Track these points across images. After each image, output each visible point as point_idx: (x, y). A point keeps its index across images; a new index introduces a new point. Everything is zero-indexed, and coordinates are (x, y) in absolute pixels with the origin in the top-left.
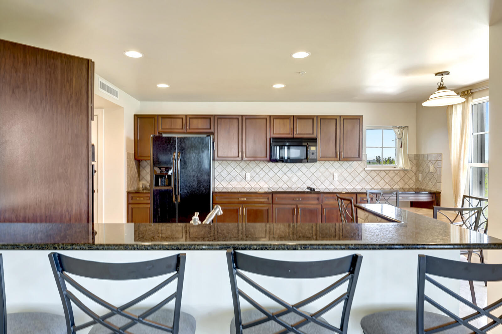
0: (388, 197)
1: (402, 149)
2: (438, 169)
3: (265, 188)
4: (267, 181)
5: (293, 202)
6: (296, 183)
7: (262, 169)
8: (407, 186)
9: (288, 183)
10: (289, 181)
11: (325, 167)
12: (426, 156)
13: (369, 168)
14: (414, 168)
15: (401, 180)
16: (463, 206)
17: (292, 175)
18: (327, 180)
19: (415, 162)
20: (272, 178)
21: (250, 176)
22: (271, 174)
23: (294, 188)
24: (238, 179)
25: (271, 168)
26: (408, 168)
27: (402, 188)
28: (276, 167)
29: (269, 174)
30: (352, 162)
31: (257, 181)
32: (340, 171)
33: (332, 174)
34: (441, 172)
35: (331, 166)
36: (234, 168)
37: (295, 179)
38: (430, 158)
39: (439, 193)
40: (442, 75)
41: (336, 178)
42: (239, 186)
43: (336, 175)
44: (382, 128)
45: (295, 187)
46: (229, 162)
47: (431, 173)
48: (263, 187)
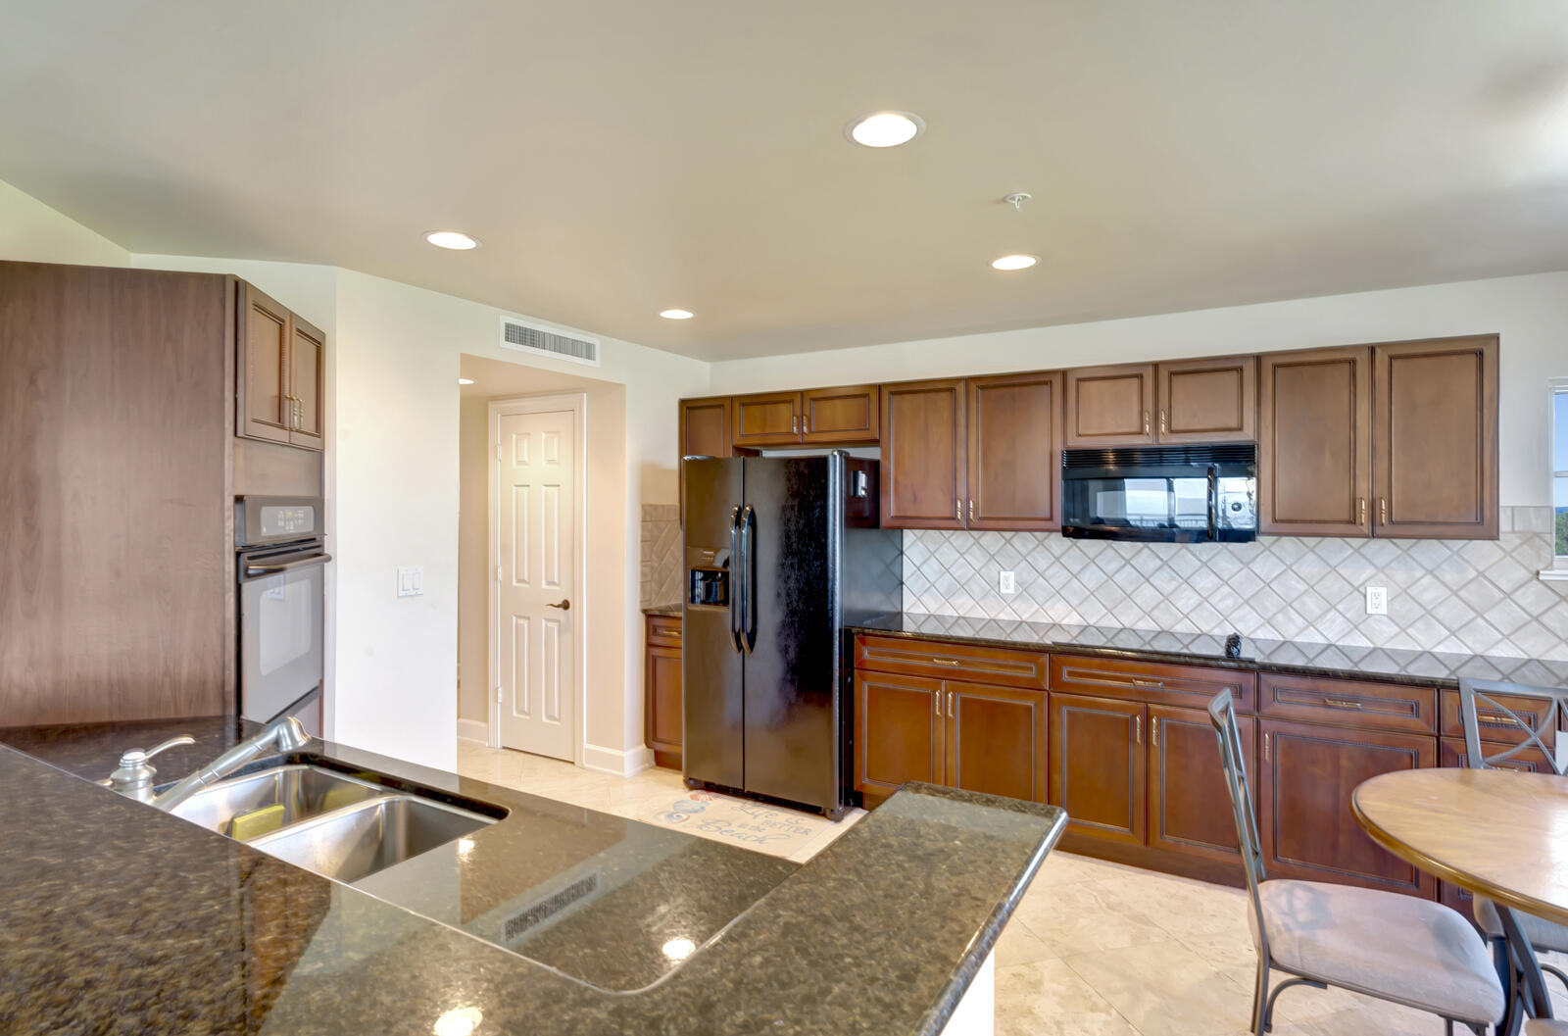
4: (1075, 602)
7: (1058, 559)
9: (1156, 613)
10: (1162, 605)
11: (1322, 559)
17: (1174, 584)
18: (1333, 611)
20: (1095, 593)
21: (1016, 582)
22: (1092, 577)
24: (976, 588)
25: (1092, 556)
28: (1110, 553)
29: (1085, 577)
31: (1041, 598)
32: (1400, 576)
33: (1357, 589)
35: (1352, 554)
36: (962, 551)
37: (1186, 600)
41: (1379, 605)
42: (978, 613)
43: (1380, 593)
45: (1185, 631)
48: (1064, 622)
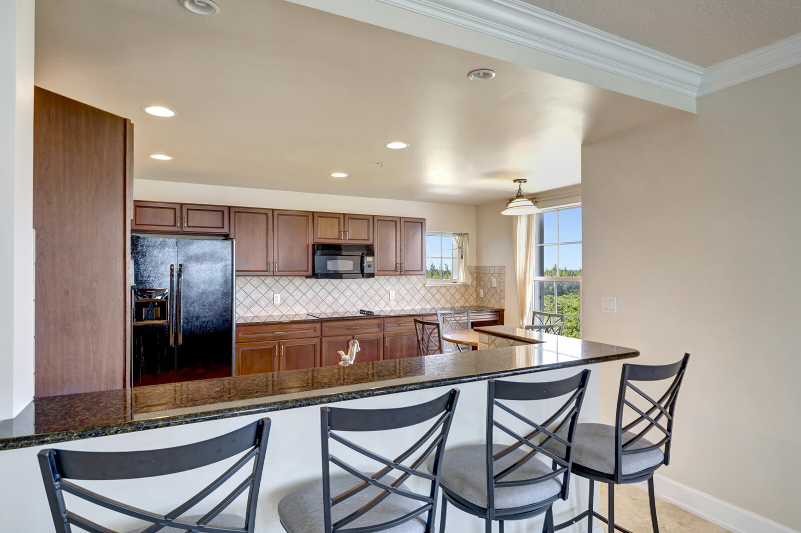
0: (460, 318)
1: (463, 260)
2: (501, 283)
3: (302, 314)
4: (304, 305)
5: (349, 332)
6: (344, 306)
7: (298, 288)
8: (467, 305)
9: (333, 306)
10: (335, 303)
11: (380, 283)
12: (488, 268)
13: (430, 282)
14: (475, 282)
15: (462, 297)
16: (533, 324)
17: (338, 295)
18: (382, 300)
19: (475, 275)
20: (312, 301)
21: (281, 298)
22: (310, 294)
23: (341, 312)
24: (263, 302)
25: (311, 285)
26: (469, 283)
27: (463, 307)
28: (317, 284)
29: (308, 294)
30: (410, 276)
31: (291, 305)
32: (397, 288)
33: (388, 292)
34: (504, 287)
35: (387, 281)
36: (256, 286)
37: (342, 300)
38: (492, 271)
39: (503, 310)
40: (520, 182)
41: (393, 297)
42: (263, 314)
43: (393, 293)
44: (441, 234)
46: (248, 278)
47: (494, 288)
48: (300, 313)
